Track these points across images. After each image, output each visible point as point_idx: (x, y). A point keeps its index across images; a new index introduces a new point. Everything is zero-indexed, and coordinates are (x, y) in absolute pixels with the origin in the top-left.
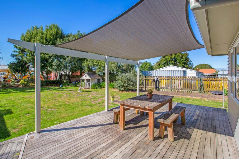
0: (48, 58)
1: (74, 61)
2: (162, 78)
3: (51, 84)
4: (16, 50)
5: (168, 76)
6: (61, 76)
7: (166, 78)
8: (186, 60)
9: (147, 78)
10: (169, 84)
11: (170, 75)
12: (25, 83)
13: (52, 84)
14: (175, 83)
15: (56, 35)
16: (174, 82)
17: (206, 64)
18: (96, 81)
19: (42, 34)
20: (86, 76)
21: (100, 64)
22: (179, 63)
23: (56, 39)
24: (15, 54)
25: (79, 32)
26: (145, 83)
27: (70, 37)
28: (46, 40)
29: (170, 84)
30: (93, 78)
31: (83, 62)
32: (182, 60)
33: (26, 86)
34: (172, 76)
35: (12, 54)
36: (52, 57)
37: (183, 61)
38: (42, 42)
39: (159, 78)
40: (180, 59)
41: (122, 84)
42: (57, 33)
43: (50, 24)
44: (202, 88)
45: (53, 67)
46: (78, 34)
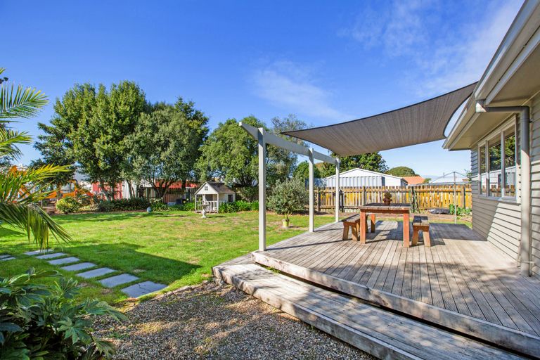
0: (122, 152)
1: (176, 158)
2: (348, 190)
3: (124, 207)
4: (43, 133)
5: (359, 186)
6: (141, 190)
7: (356, 190)
8: (376, 159)
9: (321, 191)
10: (361, 200)
11: (363, 185)
12: (70, 205)
13: (126, 208)
14: (371, 199)
15: (135, 105)
16: (370, 197)
17: (405, 168)
18: (226, 198)
19: (108, 103)
20: (206, 189)
21: (233, 164)
22: (364, 164)
23: (136, 112)
24: (42, 142)
25: (181, 99)
26: (319, 199)
27: (163, 110)
28: (117, 114)
29: (363, 200)
30: (221, 192)
31: (196, 162)
32: (368, 159)
33: (70, 211)
34: (367, 185)
35: (37, 143)
36: (130, 149)
37: (371, 162)
38: (108, 119)
39: (344, 191)
40: (366, 158)
41: (285, 201)
42: (138, 101)
43: (119, 82)
44: (416, 204)
45: (135, 171)
46: (180, 104)
